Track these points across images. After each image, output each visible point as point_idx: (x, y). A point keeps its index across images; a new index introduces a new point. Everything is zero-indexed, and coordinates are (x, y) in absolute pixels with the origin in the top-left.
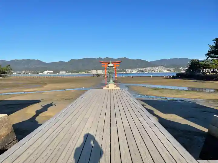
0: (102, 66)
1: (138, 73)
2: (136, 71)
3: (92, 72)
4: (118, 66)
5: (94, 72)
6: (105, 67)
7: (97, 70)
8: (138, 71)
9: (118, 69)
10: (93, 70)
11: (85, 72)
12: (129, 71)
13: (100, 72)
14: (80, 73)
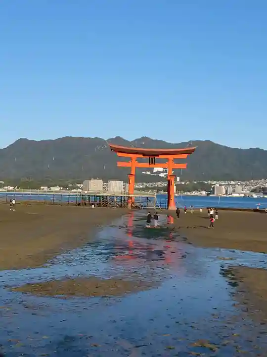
0: (119, 164)
1: (255, 196)
2: (247, 191)
3: (87, 188)
4: (183, 166)
5: (95, 186)
6: (130, 169)
7: (106, 179)
8: (254, 191)
9: (181, 181)
10: (93, 181)
11: (65, 187)
12: (221, 189)
13: (116, 188)
14: (46, 188)
